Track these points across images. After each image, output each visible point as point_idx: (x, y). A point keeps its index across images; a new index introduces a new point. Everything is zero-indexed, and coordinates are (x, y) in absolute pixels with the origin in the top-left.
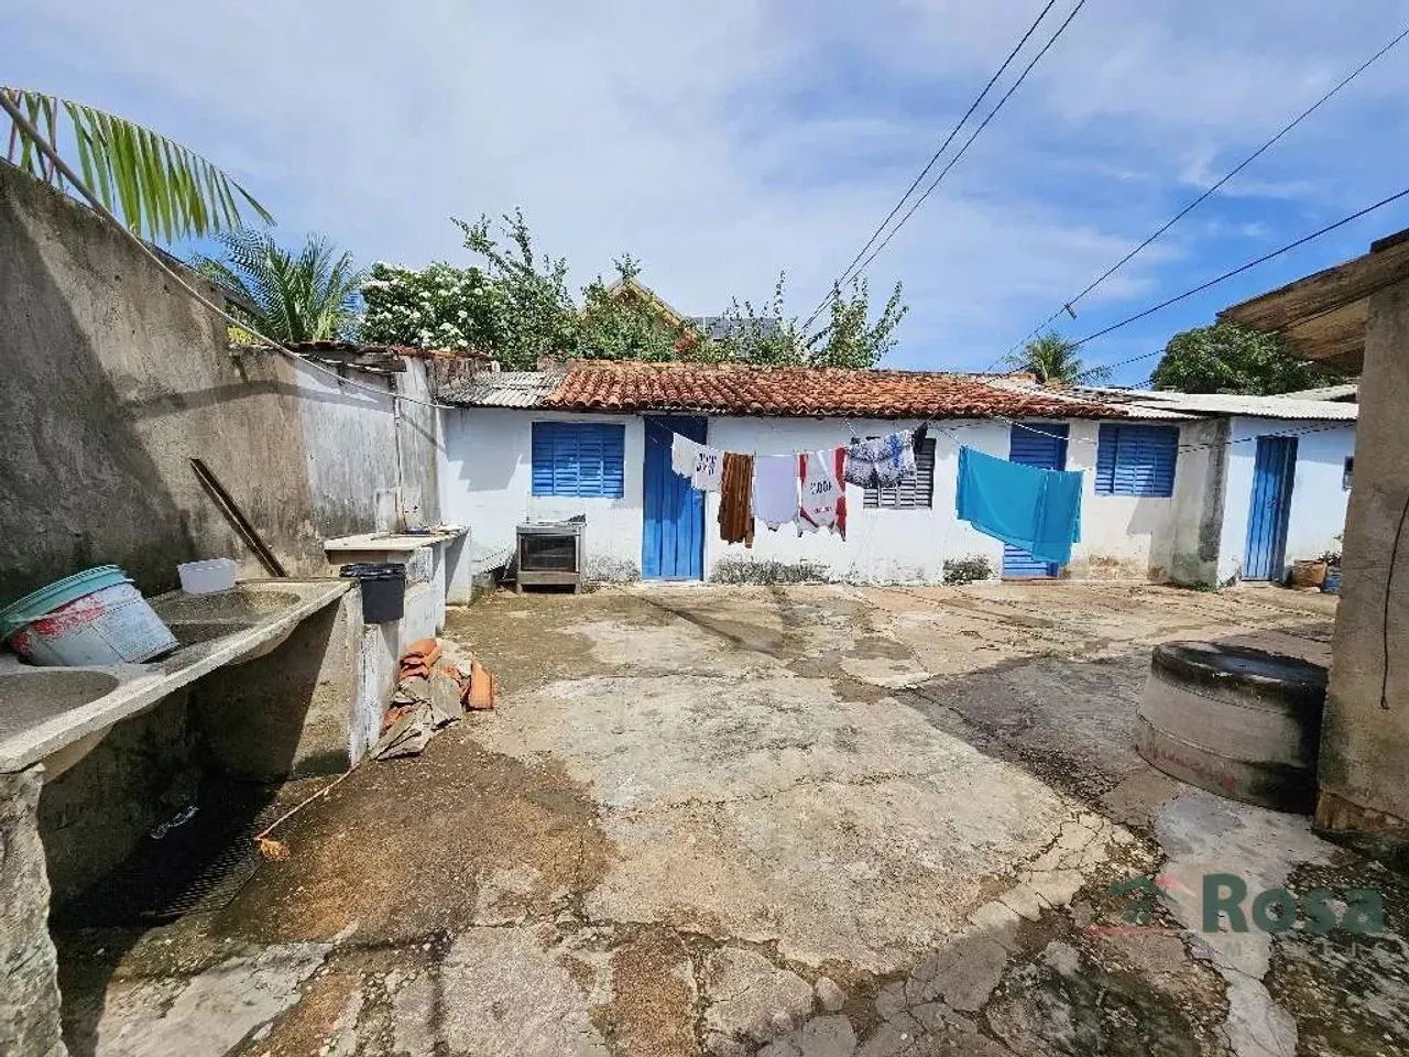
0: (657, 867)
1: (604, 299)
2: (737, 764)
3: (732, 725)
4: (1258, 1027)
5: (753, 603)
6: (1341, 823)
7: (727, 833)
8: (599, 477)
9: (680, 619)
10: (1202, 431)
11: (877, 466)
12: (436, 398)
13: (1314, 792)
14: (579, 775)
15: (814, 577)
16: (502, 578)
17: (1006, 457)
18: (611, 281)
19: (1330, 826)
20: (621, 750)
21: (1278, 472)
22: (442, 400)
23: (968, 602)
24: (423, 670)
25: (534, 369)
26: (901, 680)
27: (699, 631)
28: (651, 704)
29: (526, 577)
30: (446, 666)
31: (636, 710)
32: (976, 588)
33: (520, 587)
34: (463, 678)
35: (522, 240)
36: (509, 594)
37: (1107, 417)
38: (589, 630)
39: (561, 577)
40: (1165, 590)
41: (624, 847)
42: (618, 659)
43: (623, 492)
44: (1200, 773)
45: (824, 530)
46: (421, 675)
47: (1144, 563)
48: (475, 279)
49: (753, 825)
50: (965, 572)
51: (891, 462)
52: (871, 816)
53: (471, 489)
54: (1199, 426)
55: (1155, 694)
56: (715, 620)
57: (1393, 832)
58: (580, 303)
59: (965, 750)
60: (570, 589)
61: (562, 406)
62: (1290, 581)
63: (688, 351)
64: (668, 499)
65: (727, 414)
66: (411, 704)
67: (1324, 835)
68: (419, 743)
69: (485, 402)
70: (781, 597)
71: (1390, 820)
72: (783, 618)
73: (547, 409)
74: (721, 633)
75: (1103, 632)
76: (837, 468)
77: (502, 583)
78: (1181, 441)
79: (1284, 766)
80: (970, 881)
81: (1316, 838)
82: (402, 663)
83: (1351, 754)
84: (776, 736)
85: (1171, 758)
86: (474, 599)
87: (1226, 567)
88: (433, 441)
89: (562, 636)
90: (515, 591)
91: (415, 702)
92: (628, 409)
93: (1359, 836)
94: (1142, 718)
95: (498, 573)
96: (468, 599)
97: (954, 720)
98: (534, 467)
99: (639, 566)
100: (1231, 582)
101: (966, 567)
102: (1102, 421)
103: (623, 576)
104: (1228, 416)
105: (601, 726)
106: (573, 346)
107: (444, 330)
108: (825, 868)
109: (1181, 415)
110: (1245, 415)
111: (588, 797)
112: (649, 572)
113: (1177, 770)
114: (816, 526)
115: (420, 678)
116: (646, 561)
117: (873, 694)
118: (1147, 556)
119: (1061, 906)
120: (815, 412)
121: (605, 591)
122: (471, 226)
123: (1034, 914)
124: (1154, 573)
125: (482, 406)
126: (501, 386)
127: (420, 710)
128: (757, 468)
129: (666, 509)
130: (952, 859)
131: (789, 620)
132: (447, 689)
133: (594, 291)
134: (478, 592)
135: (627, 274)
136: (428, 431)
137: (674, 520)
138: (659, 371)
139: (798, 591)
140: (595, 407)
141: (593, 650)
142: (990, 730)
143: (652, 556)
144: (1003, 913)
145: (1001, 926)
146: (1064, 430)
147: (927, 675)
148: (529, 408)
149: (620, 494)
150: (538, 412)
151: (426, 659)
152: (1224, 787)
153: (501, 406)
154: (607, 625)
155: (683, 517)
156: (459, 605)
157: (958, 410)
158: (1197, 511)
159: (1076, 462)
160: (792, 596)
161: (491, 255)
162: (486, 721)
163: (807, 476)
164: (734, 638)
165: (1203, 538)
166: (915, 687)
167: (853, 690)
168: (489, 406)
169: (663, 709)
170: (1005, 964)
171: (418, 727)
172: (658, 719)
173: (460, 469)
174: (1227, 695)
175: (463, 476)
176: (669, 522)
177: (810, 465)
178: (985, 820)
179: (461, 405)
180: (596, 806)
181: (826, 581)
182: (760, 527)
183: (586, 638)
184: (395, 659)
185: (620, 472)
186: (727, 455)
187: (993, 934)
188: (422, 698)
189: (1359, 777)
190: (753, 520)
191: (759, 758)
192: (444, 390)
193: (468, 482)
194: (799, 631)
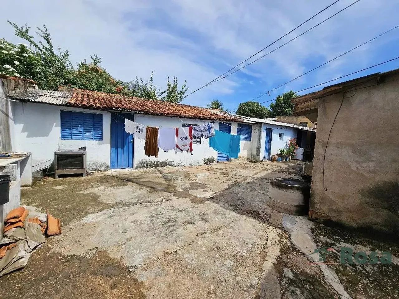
0: (163, 287)
1: (87, 68)
2: (174, 235)
3: (166, 220)
4: (331, 276)
5: (152, 175)
6: (313, 217)
7: (183, 263)
8: (92, 133)
9: (130, 183)
10: (257, 126)
11: (203, 133)
12: (8, 96)
13: (308, 210)
14: (114, 255)
15: (169, 165)
16: (47, 173)
17: (218, 130)
18: (89, 63)
19: (311, 218)
20: (129, 240)
21: (269, 136)
22: (11, 97)
23: (212, 170)
24: (20, 224)
25: (57, 90)
26: (208, 195)
27: (139, 187)
28: (132, 218)
29: (58, 172)
30: (32, 219)
31: (129, 221)
32: (213, 165)
33: (57, 176)
34: (42, 222)
35: (47, 38)
36: (51, 179)
37: (240, 122)
38: (95, 190)
39: (75, 171)
40: (250, 163)
41: (147, 283)
42: (112, 201)
43: (102, 139)
44: (285, 210)
45: (185, 152)
46: (19, 227)
47: (246, 157)
48: (23, 49)
49: (189, 257)
50: (209, 161)
51: (208, 132)
52: (222, 243)
53: (28, 136)
54: (256, 125)
55: (273, 192)
56: (142, 181)
57: (323, 217)
58: (76, 68)
59: (233, 214)
60: (81, 175)
61: (75, 105)
62: (271, 160)
63: (120, 91)
64: (120, 141)
65: (143, 114)
66: (14, 242)
67: (311, 220)
68: (24, 262)
69: (37, 100)
70: (161, 172)
71: (323, 214)
72: (164, 179)
73: (68, 106)
74: (147, 187)
75: (245, 175)
76: (189, 133)
77: (47, 175)
78: (252, 128)
79: (301, 205)
80: (256, 256)
81: (309, 221)
82: (6, 223)
83: (316, 201)
84: (182, 221)
85: (279, 207)
86: (34, 183)
87: (261, 158)
88: (7, 115)
89: (84, 195)
90: (54, 177)
91: (17, 241)
92: (105, 109)
93: (317, 219)
94: (270, 198)
95: (44, 171)
96: (31, 184)
97: (227, 205)
98: (62, 128)
99: (109, 164)
100: (262, 161)
101: (209, 159)
102: (238, 123)
103: (103, 169)
104: (261, 123)
105: (116, 231)
106: (74, 84)
107: (5, 68)
108: (219, 265)
109: (253, 122)
110: (265, 123)
111: (123, 265)
112: (113, 167)
113: (280, 210)
114: (182, 151)
115: (19, 228)
116: (112, 163)
117: (203, 201)
118: (246, 156)
119: (279, 256)
120: (170, 115)
121: (97, 175)
122: (20, 27)
123: (275, 262)
124: (248, 159)
125: (35, 102)
126: (43, 95)
127: (21, 245)
128: (159, 132)
129: (119, 144)
130: (249, 251)
131: (167, 179)
132: (36, 230)
133: (82, 65)
134: (35, 179)
135: (96, 62)
136: (4, 110)
137: (122, 148)
138: (111, 97)
139: (165, 169)
140: (91, 107)
141: (99, 199)
142: (235, 206)
143: (114, 161)
144: (269, 265)
145: (271, 269)
146: (230, 124)
147: (213, 192)
148: (60, 105)
149: (101, 138)
150: (65, 107)
151: (21, 218)
152: (290, 212)
153: (46, 103)
154: (102, 187)
155: (126, 147)
156: (26, 186)
157: (208, 117)
158: (256, 145)
159: (233, 132)
160: (164, 171)
161: (31, 42)
162: (58, 241)
163: (179, 135)
164: (152, 187)
165: (257, 151)
166: (212, 197)
167: (196, 201)
168: (39, 102)
169: (139, 219)
170: (278, 281)
171: (22, 253)
172: (139, 223)
173: (22, 127)
174: (290, 190)
175: (23, 131)
176: (120, 149)
177: (179, 132)
178: (250, 235)
179: (23, 101)
180: (128, 268)
181: (172, 166)
182: (161, 151)
183: (95, 194)
184: (2, 222)
185: (101, 131)
186: (148, 128)
187: (270, 273)
188: (21, 238)
189: (317, 206)
190: (158, 149)
191: (180, 230)
192: (13, 93)
193: (26, 133)
194: (171, 183)
